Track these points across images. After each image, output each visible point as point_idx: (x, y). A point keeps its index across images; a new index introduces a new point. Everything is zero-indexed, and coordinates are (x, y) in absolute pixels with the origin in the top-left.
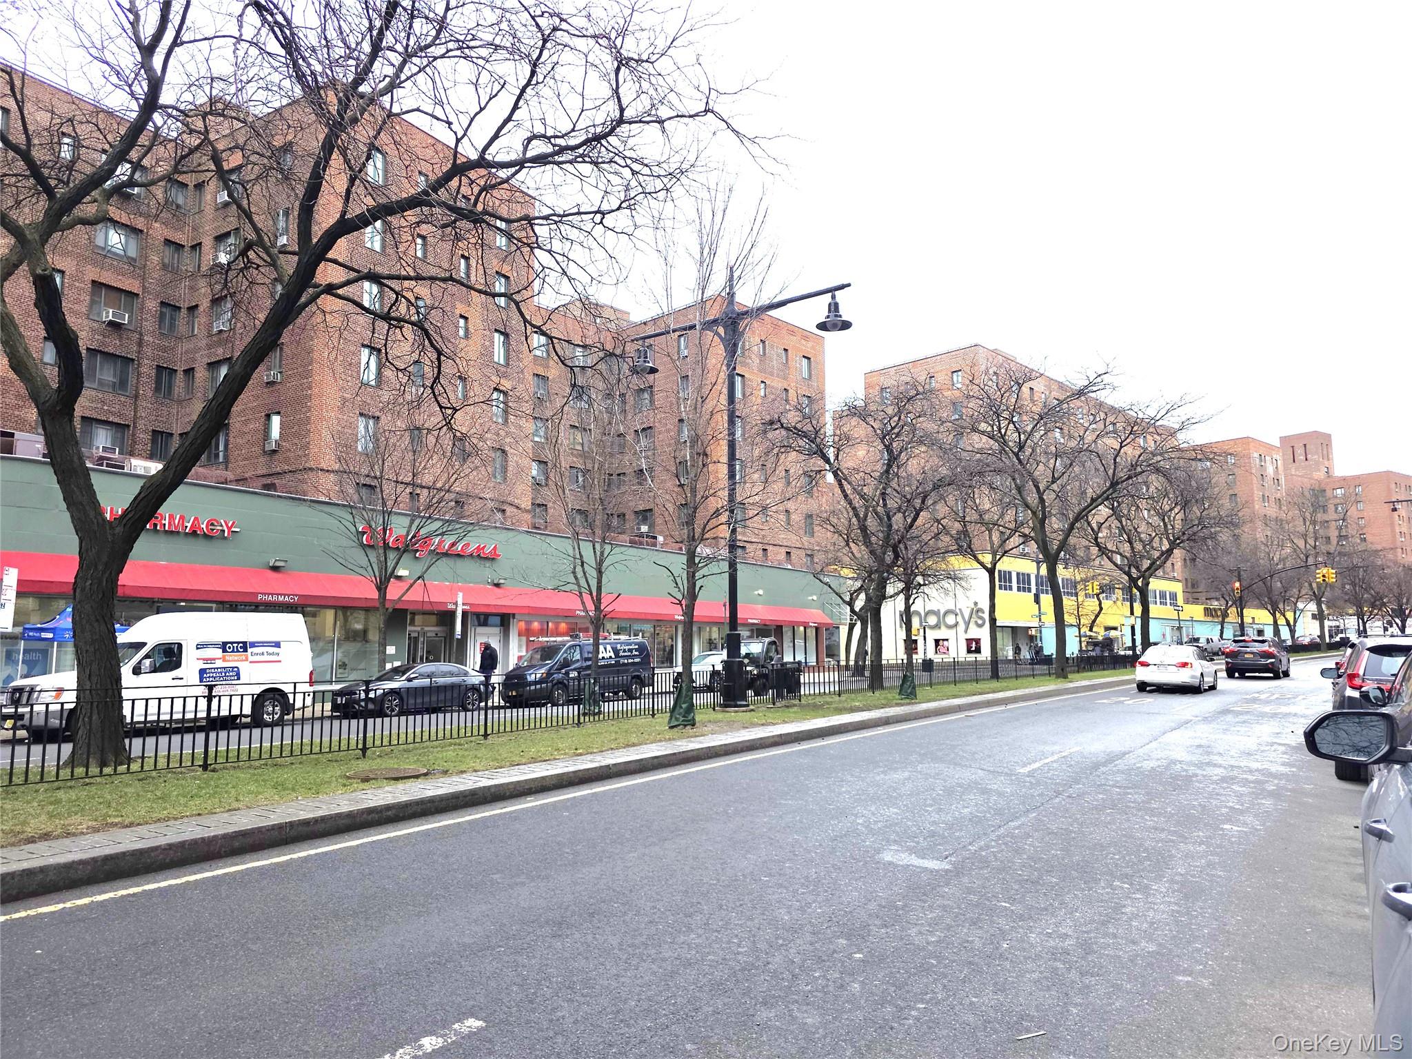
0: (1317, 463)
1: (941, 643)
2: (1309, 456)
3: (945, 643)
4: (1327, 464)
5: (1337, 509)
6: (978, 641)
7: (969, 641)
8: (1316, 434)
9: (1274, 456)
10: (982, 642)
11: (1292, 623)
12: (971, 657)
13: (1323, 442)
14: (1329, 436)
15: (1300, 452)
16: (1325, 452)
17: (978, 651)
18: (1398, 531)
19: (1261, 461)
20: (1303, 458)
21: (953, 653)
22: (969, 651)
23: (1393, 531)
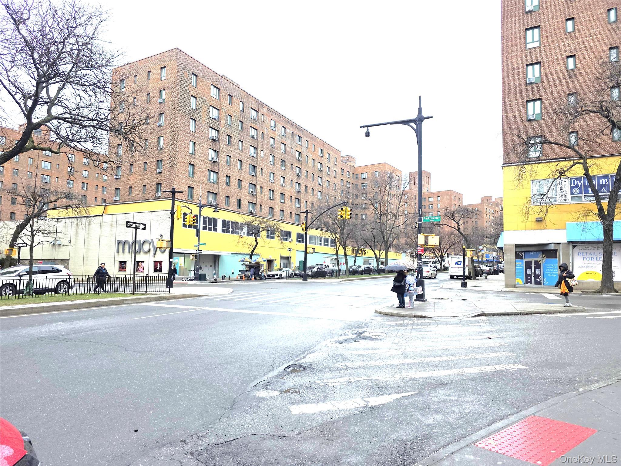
0: (424, 186)
1: (140, 263)
3: (143, 264)
4: (428, 186)
5: (429, 207)
6: (161, 263)
7: (156, 263)
9: (398, 175)
10: (163, 263)
11: (378, 257)
12: (156, 274)
13: (427, 176)
14: (430, 174)
17: (160, 270)
21: (146, 272)
22: (156, 270)
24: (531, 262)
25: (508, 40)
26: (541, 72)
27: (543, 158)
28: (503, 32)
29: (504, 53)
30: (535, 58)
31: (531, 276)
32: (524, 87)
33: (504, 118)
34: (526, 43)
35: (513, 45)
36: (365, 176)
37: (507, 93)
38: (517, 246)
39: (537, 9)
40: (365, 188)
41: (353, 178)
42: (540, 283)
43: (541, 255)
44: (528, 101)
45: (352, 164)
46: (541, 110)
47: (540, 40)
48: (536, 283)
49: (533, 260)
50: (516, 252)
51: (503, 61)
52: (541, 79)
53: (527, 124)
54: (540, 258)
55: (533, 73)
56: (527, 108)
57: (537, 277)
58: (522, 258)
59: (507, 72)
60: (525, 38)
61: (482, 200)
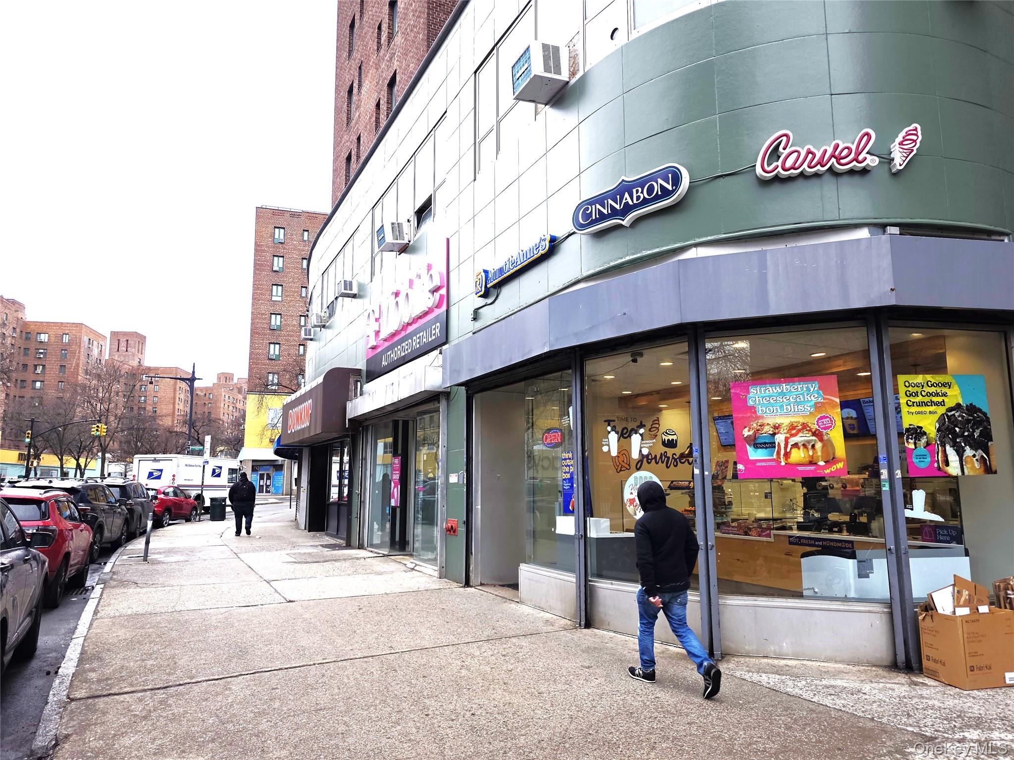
0: (133, 355)
2: (129, 349)
4: (140, 356)
5: (141, 388)
8: (136, 335)
9: (101, 342)
13: (141, 339)
14: (145, 337)
15: (123, 344)
16: (140, 348)
18: (177, 408)
19: (89, 344)
20: (124, 349)
23: (174, 407)
24: (264, 474)
25: (258, 289)
26: (281, 322)
27: (279, 391)
28: (255, 281)
29: (254, 299)
30: (277, 309)
31: (263, 486)
32: (268, 331)
33: (251, 354)
34: (272, 295)
35: (261, 294)
36: (44, 337)
37: (254, 333)
38: (253, 461)
39: (281, 270)
40: (42, 356)
41: (21, 337)
42: (269, 492)
43: (272, 468)
44: (270, 343)
45: (20, 316)
46: (279, 353)
47: (282, 296)
48: (267, 492)
49: (265, 473)
50: (253, 466)
51: (253, 305)
52: (279, 328)
53: (268, 361)
54: (271, 471)
55: (276, 321)
56: (269, 348)
57: (267, 486)
58: (257, 471)
59: (255, 316)
60: (272, 291)
61: (219, 378)
